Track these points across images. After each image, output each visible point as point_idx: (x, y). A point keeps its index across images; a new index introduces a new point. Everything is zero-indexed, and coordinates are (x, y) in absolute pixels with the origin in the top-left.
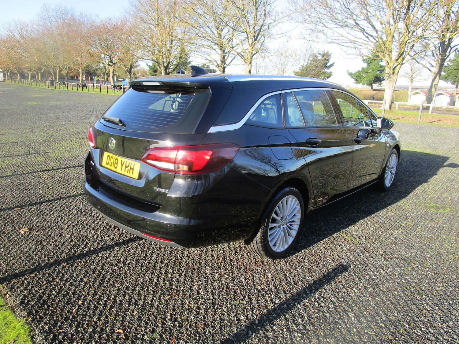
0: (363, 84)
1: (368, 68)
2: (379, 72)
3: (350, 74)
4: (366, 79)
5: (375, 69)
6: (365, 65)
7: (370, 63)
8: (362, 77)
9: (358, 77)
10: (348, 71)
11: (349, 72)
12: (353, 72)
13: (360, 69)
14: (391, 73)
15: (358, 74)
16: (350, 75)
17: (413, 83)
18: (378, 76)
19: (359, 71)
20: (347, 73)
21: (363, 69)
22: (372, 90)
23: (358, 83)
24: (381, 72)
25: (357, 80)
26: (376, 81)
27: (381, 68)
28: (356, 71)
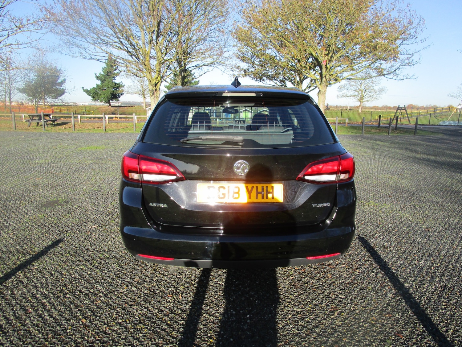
0: (101, 101)
1: (103, 86)
2: (114, 89)
3: (86, 91)
4: (103, 96)
5: (110, 86)
6: (99, 82)
7: (104, 80)
8: (99, 95)
9: (94, 94)
10: (83, 88)
11: (85, 89)
12: (89, 89)
13: (95, 86)
14: (154, 90)
15: (94, 91)
16: (86, 93)
17: (146, 99)
18: (114, 93)
19: (94, 88)
20: (82, 90)
21: (98, 86)
22: (110, 107)
23: (96, 100)
24: (116, 90)
25: (93, 97)
26: (113, 98)
27: (115, 85)
28: (91, 88)
